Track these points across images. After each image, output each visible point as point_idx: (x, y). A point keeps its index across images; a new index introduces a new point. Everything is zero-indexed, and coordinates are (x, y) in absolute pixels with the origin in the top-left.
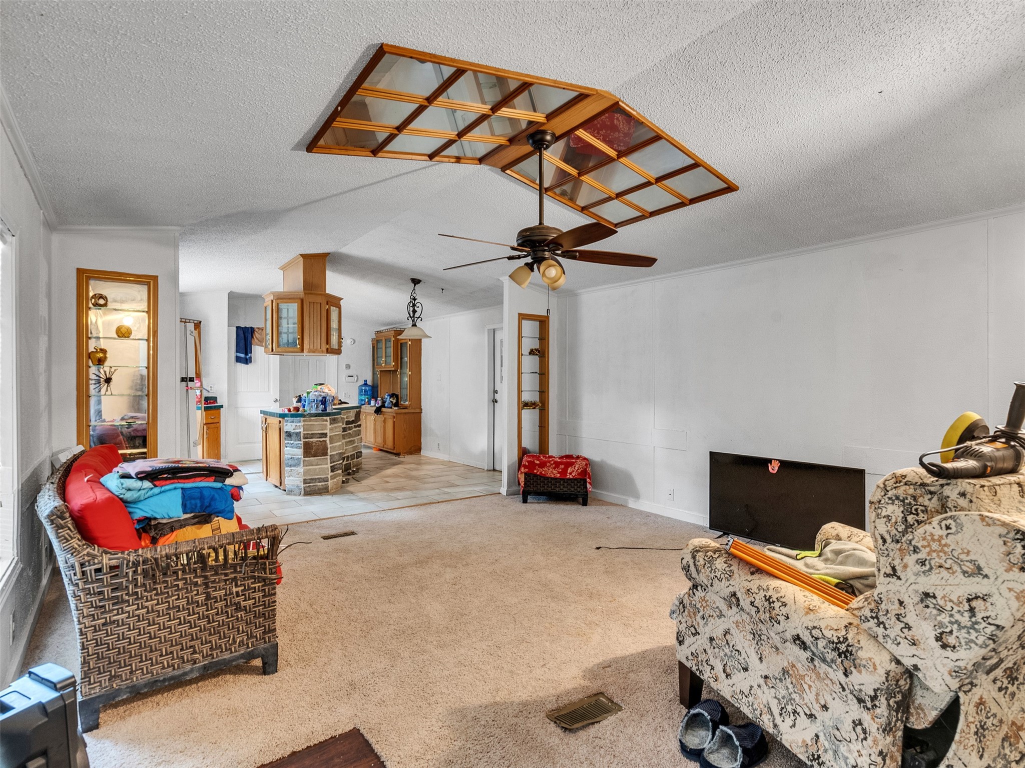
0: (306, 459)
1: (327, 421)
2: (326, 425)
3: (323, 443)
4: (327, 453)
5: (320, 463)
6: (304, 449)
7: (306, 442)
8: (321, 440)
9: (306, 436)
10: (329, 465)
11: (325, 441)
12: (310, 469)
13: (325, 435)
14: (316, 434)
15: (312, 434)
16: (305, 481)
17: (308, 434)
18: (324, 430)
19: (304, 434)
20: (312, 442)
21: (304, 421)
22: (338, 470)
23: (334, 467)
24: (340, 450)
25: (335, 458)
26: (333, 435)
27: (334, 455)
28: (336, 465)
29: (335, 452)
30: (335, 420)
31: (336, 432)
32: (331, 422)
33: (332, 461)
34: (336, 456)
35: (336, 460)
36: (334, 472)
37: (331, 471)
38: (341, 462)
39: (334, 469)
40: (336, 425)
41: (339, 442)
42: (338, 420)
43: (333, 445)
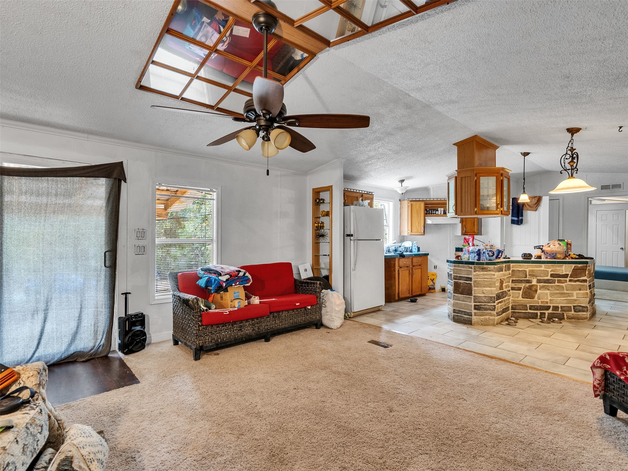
0: (456, 295)
1: (471, 268)
2: (471, 271)
3: (469, 285)
4: (471, 293)
5: (466, 300)
6: (454, 287)
7: (456, 282)
8: (468, 282)
9: (455, 277)
10: (473, 304)
11: (470, 284)
12: (458, 303)
13: (470, 279)
14: (463, 277)
15: (460, 277)
16: (454, 311)
17: (457, 276)
18: (470, 275)
19: (454, 276)
20: (460, 283)
21: (454, 266)
22: (487, 310)
23: (480, 306)
24: (492, 294)
25: (482, 299)
26: (479, 281)
27: (481, 296)
28: (485, 305)
29: (483, 295)
30: (483, 269)
31: (484, 278)
32: (477, 269)
33: (477, 300)
34: (483, 298)
35: (483, 301)
36: (479, 310)
37: (475, 309)
38: (493, 304)
39: (480, 308)
40: (485, 273)
41: (490, 287)
42: (489, 269)
43: (478, 288)
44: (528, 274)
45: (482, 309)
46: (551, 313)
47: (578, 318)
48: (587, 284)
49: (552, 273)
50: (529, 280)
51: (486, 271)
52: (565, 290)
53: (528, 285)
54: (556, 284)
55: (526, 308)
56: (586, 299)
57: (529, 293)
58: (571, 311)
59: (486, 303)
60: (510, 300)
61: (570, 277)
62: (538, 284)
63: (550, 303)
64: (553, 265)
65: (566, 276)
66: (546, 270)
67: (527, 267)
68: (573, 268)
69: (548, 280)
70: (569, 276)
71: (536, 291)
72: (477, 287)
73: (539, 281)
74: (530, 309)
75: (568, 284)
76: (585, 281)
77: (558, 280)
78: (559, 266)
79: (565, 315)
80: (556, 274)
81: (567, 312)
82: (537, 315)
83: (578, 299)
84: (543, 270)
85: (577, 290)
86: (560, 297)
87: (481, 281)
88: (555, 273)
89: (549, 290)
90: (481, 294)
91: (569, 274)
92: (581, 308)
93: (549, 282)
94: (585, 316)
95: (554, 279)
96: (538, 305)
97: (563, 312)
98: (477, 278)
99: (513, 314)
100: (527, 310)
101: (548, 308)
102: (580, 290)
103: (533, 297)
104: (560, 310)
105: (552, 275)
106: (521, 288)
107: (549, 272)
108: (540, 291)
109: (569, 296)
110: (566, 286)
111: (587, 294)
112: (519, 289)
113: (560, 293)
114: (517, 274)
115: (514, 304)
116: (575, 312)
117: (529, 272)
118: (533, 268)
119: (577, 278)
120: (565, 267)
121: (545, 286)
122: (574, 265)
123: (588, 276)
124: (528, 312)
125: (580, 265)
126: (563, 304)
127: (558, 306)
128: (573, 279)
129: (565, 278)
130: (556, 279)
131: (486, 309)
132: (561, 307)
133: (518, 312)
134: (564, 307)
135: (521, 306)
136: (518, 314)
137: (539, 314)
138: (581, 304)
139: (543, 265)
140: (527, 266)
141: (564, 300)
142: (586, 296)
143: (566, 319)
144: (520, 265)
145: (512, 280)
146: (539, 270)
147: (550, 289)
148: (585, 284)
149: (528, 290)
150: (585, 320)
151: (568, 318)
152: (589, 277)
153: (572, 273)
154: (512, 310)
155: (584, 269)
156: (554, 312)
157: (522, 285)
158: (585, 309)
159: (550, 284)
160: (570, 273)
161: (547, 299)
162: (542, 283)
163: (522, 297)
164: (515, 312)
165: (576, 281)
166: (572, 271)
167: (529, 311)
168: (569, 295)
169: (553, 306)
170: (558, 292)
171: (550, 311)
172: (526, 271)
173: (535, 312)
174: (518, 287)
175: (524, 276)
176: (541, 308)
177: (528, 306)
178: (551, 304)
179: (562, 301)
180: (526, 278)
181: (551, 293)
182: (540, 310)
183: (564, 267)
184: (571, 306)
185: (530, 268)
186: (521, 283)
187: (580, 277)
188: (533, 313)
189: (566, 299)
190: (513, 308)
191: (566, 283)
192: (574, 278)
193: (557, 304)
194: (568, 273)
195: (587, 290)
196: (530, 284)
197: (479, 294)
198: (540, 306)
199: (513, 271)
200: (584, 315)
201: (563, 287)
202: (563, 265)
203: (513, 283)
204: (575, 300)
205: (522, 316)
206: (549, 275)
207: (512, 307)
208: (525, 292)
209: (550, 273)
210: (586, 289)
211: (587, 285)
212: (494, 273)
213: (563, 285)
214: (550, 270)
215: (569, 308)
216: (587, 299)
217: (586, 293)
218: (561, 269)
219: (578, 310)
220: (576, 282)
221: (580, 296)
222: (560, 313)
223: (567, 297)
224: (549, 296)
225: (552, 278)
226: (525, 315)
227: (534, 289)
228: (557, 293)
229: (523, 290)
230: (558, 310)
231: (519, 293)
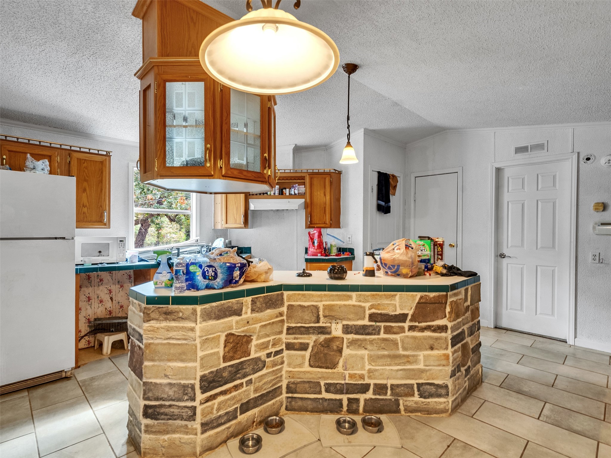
0: (131, 371)
1: (142, 311)
2: (142, 319)
3: (141, 353)
4: (142, 374)
5: (137, 390)
8: (140, 345)
9: (130, 330)
10: (142, 403)
11: (142, 351)
12: (130, 392)
13: (142, 338)
14: (136, 331)
15: (134, 329)
16: (129, 409)
17: (131, 327)
18: (141, 328)
20: (135, 345)
22: (175, 420)
23: (158, 410)
24: (186, 379)
25: (163, 391)
26: (158, 344)
27: (161, 384)
28: (170, 406)
29: (165, 381)
30: (167, 314)
31: (169, 338)
32: (153, 315)
33: (150, 394)
34: (167, 389)
35: (166, 396)
36: (157, 419)
37: (146, 415)
38: (190, 404)
39: (159, 414)
40: (173, 324)
41: (182, 361)
42: (181, 314)
43: (156, 363)
44: (321, 313)
45: (163, 417)
46: (371, 399)
47: (429, 412)
48: (449, 335)
49: (373, 311)
50: (323, 327)
51: (174, 320)
52: (401, 349)
53: (322, 337)
54: (382, 335)
55: (318, 389)
56: (443, 368)
57: (325, 355)
58: (413, 395)
59: (174, 400)
60: (283, 373)
61: (411, 320)
62: (346, 337)
63: (370, 377)
64: (373, 295)
65: (402, 318)
66: (360, 307)
67: (319, 299)
68: (417, 301)
69: (364, 327)
70: (409, 317)
71: (340, 351)
72: (153, 360)
73: (347, 330)
74: (327, 391)
75: (407, 337)
76: (443, 329)
77: (386, 328)
78: (387, 297)
79: (401, 402)
80: (381, 314)
81: (405, 399)
82: (341, 406)
83: (427, 368)
84: (354, 306)
85: (426, 350)
86: (390, 365)
87: (162, 344)
88: (379, 312)
89: (366, 349)
90: (162, 378)
91: (407, 314)
92: (433, 389)
93: (367, 331)
94: (442, 406)
95: (378, 324)
96: (343, 382)
97: (396, 398)
98: (152, 338)
99: (290, 402)
100: (320, 393)
101: (365, 388)
102: (432, 348)
103: (334, 366)
104: (389, 392)
105: (372, 317)
106: (308, 344)
107: (367, 309)
108: (348, 350)
109: (408, 362)
110: (402, 341)
111: (447, 357)
112: (304, 347)
113: (389, 356)
114: (300, 313)
115: (292, 380)
116: (421, 397)
117: (324, 310)
118: (333, 301)
119: (426, 322)
120: (401, 298)
121: (358, 340)
122: (419, 295)
123: (450, 317)
124: (322, 399)
125: (432, 295)
126: (397, 379)
127: (386, 385)
128: (417, 324)
129: (400, 322)
130: (382, 324)
131: (173, 417)
132: (392, 385)
133: (301, 399)
134: (398, 386)
135: (307, 385)
136: (300, 403)
137: (345, 403)
138: (433, 379)
139: (354, 294)
140: (319, 296)
141: (398, 370)
142: (444, 362)
143: (403, 412)
144: (303, 295)
145: (289, 329)
146: (345, 305)
147: (369, 347)
148: (443, 335)
149: (322, 349)
150: (444, 415)
151: (405, 410)
152: (452, 319)
153: (414, 312)
154: (287, 393)
155: (442, 303)
156: (378, 397)
157: (311, 339)
158: (443, 392)
159: (368, 337)
160: (411, 313)
161: (363, 368)
162: (351, 333)
163: (310, 364)
164: (295, 398)
165: (423, 330)
166: (416, 307)
167: (325, 395)
168: (408, 360)
169: (375, 385)
170: (386, 353)
171: (370, 395)
172: (317, 308)
173: (338, 397)
174: (301, 343)
175: (314, 319)
176: (350, 389)
177: (322, 384)
178: (372, 379)
179: (394, 373)
180: (318, 322)
181: (370, 356)
182: (347, 393)
183: (397, 298)
184: (412, 385)
185: (326, 301)
186: (306, 334)
187: (433, 321)
188: (332, 400)
189: (401, 370)
190: (289, 390)
191: (403, 334)
192: (419, 323)
193: (383, 379)
194: (405, 312)
195: (447, 348)
196: (328, 336)
197: (156, 377)
198: (346, 384)
199: (290, 307)
200: (441, 403)
201: (395, 343)
202: (396, 295)
203: (290, 334)
204: (422, 371)
205: (310, 407)
206: (367, 316)
207: (288, 387)
208: (317, 353)
209: (368, 312)
210: (444, 346)
211: (446, 338)
212: (191, 325)
213: (397, 337)
214: (367, 305)
215: (408, 391)
216: (446, 368)
217: (444, 355)
218: (392, 302)
219: (427, 394)
220: (423, 332)
221: (432, 363)
222: (390, 400)
223: (404, 364)
224: (367, 363)
225: (373, 323)
226: (315, 405)
227: (335, 347)
228: (384, 356)
229: (312, 350)
230: (386, 394)
231: (303, 357)
